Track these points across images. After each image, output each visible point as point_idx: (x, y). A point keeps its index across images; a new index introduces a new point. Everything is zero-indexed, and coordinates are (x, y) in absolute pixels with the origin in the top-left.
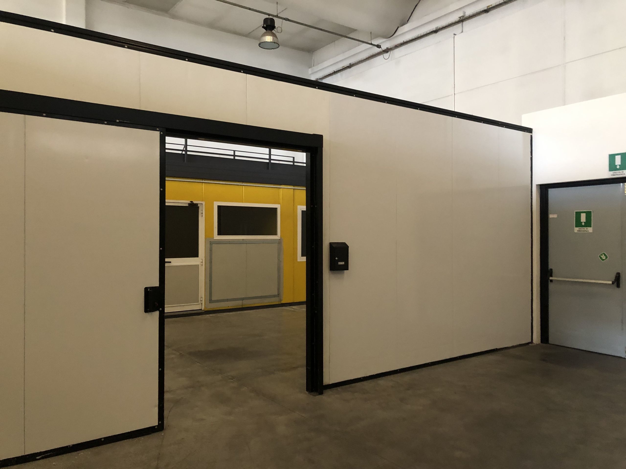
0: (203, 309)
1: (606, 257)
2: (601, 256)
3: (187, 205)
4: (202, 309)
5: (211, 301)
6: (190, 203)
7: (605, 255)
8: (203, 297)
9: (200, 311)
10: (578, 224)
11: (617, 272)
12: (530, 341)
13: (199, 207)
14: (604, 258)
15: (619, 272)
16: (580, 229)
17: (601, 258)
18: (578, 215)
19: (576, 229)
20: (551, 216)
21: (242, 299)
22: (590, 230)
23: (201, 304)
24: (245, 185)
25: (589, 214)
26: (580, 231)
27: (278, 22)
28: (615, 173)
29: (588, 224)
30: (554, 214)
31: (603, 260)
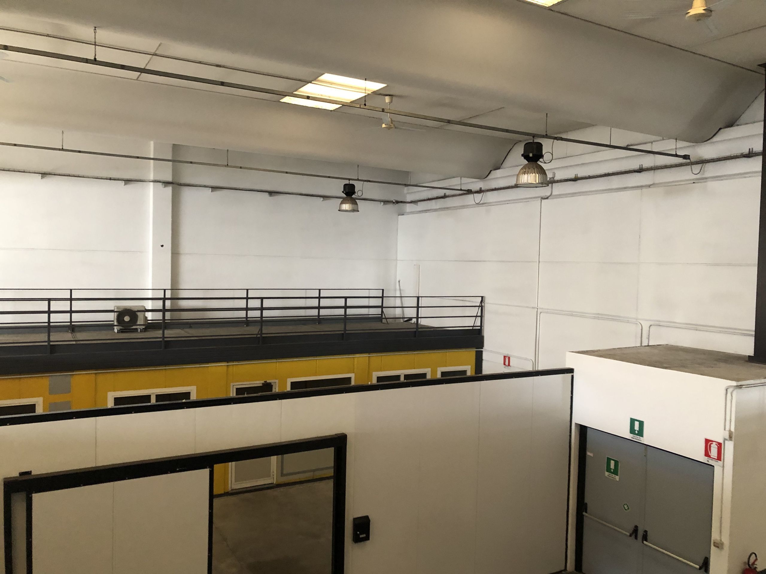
0: (275, 483)
1: (628, 509)
2: (625, 506)
3: (261, 385)
4: (273, 483)
5: (282, 475)
6: (264, 382)
7: (627, 506)
8: (275, 472)
9: (271, 485)
10: (609, 470)
11: (636, 525)
12: (563, 568)
13: (272, 385)
14: (626, 508)
15: (638, 526)
16: (610, 474)
17: (624, 507)
18: (609, 460)
19: (607, 474)
20: (588, 453)
21: (314, 471)
22: (617, 478)
23: (273, 478)
24: (319, 359)
25: (616, 463)
26: (609, 476)
27: (358, 186)
28: (634, 436)
29: (615, 472)
30: (591, 452)
31: (626, 510)
